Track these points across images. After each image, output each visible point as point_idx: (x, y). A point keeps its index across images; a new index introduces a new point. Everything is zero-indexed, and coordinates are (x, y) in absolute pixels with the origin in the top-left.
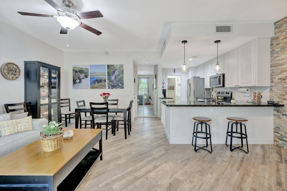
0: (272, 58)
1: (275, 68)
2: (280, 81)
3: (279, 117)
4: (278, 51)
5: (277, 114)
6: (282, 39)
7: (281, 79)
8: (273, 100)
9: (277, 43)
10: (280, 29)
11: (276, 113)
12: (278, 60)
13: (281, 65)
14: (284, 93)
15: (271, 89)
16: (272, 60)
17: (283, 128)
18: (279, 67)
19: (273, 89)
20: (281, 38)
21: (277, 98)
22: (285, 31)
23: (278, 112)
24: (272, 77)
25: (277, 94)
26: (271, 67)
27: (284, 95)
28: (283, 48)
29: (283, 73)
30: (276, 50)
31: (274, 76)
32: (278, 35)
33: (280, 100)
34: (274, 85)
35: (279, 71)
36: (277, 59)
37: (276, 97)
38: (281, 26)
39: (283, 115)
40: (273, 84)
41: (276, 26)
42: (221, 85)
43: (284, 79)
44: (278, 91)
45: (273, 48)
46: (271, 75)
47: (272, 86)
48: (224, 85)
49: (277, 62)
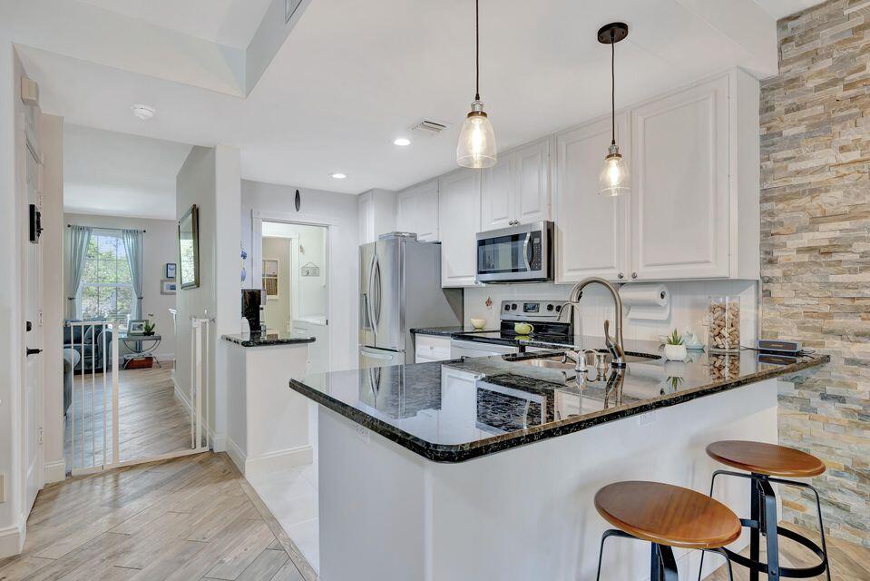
0: (770, 164)
1: (781, 206)
2: (806, 258)
3: (806, 407)
4: (795, 137)
5: (796, 393)
6: (818, 88)
7: (810, 249)
8: (777, 334)
9: (790, 101)
10: (807, 48)
11: (789, 388)
12: (798, 173)
13: (814, 192)
14: (827, 309)
15: (768, 293)
16: (765, 174)
17: (825, 449)
18: (804, 201)
19: (776, 290)
20: (810, 85)
21: (795, 330)
22: (829, 55)
23: (799, 385)
24: (770, 240)
25: (796, 310)
26: (764, 199)
27: (827, 316)
28: (818, 125)
29: (821, 227)
30: (788, 132)
31: (777, 240)
32: (797, 69)
33: (808, 335)
34: (781, 275)
35: (804, 218)
36: (793, 167)
37: (790, 322)
38: (808, 34)
39: (824, 397)
40: (777, 272)
41: (786, 34)
42: (543, 273)
43: (826, 250)
44: (799, 301)
45: (774, 123)
46: (762, 233)
47: (769, 281)
48: (550, 275)
49: (795, 181)
